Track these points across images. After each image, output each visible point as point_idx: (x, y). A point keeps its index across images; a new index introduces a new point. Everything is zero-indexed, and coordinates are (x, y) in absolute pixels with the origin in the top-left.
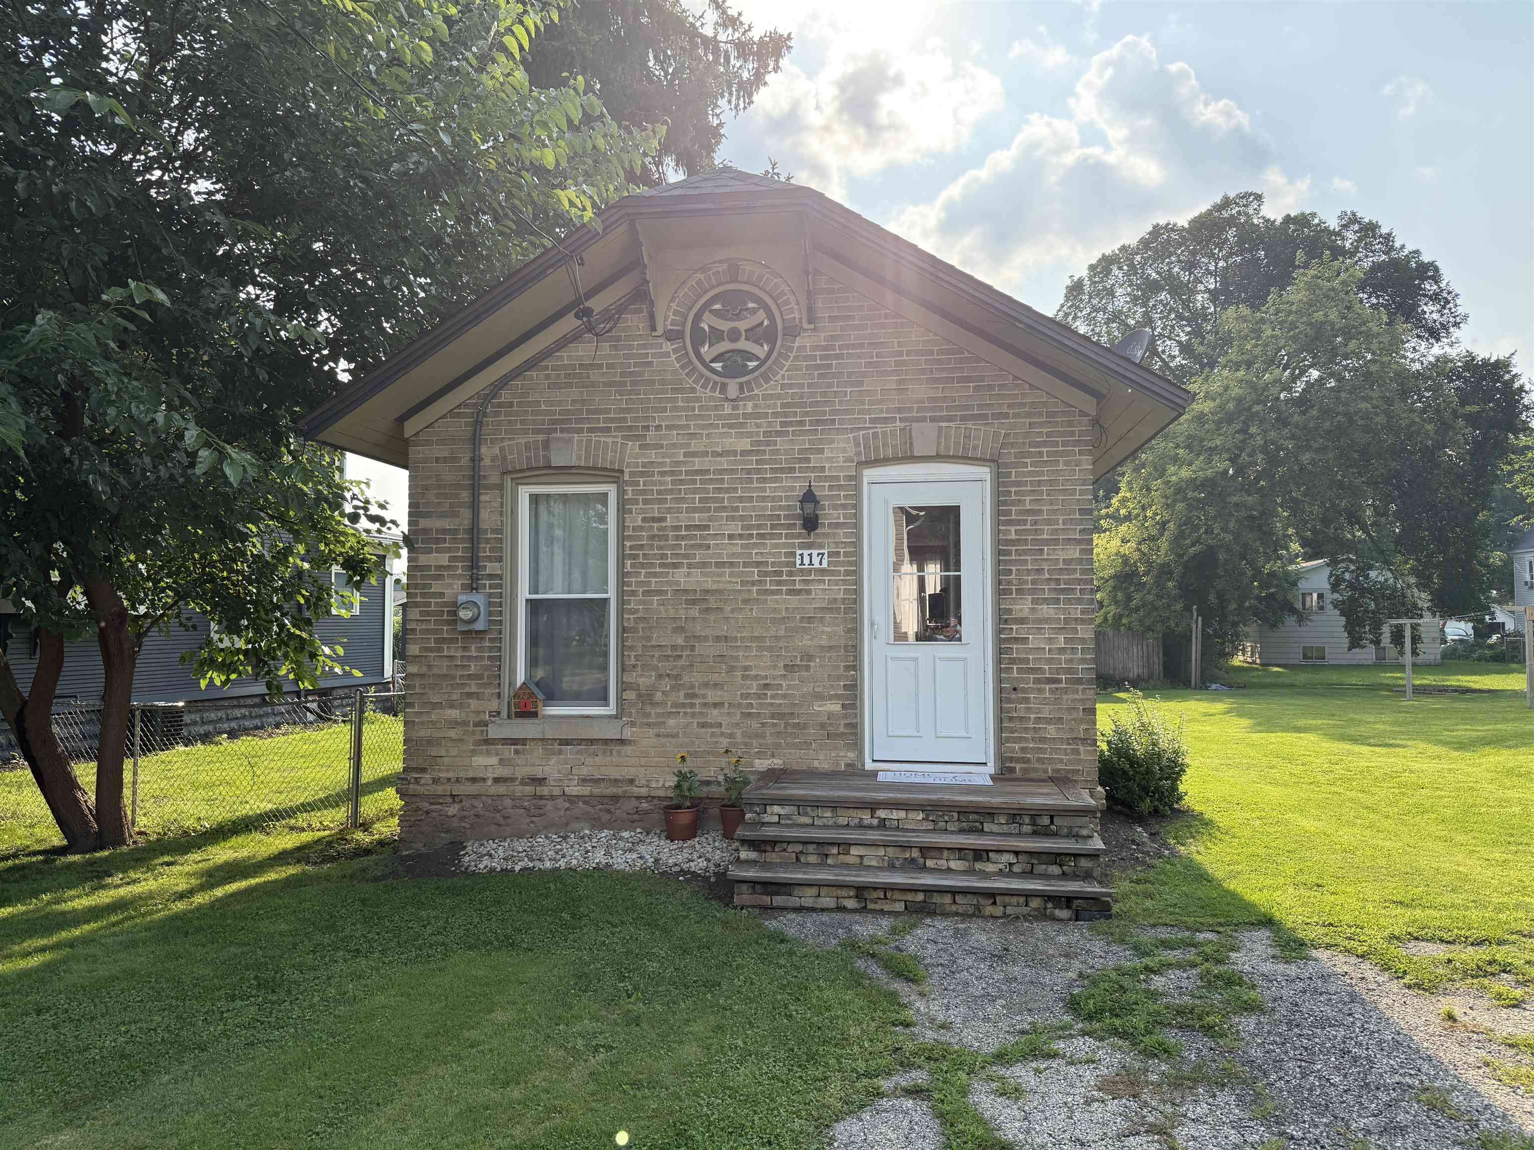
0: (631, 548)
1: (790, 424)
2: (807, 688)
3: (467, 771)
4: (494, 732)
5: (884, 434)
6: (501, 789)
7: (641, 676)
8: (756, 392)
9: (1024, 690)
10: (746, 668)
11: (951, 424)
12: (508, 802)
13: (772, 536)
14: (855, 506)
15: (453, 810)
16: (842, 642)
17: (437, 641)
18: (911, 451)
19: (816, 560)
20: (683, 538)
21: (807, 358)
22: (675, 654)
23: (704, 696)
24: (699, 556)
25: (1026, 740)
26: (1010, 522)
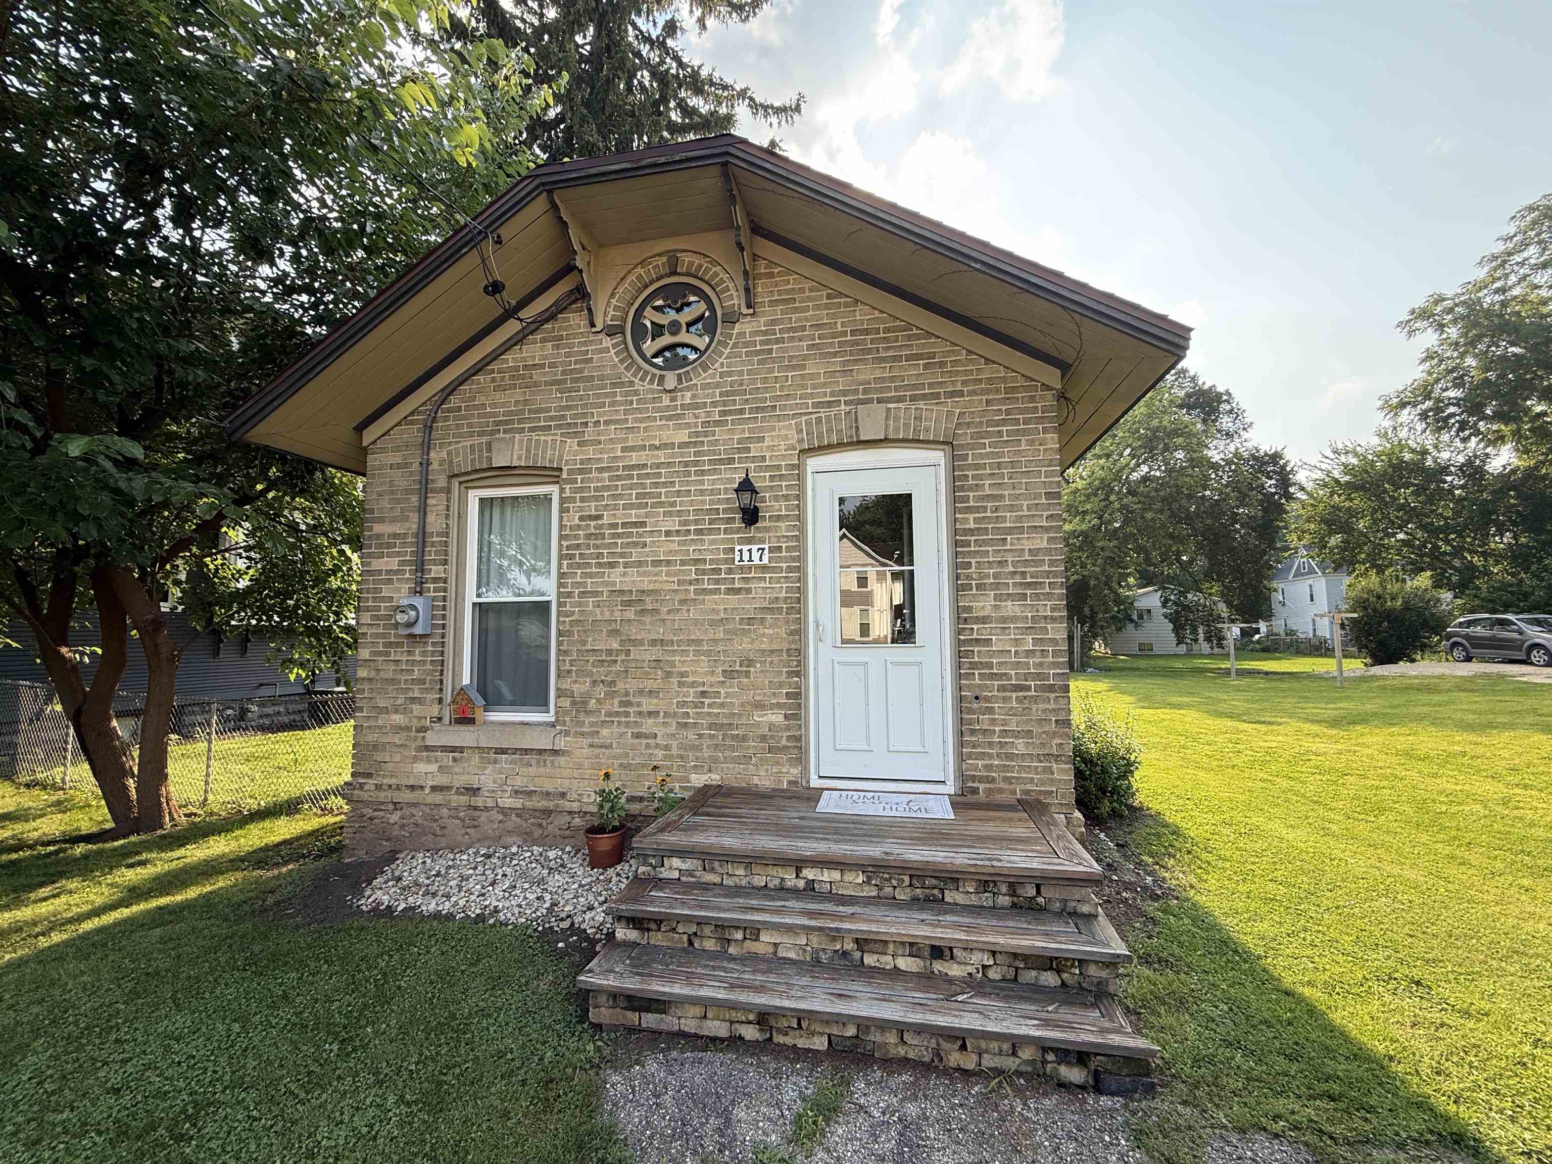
0: (568, 548)
1: (730, 412)
2: (748, 696)
3: (408, 777)
4: (432, 739)
5: (828, 418)
6: (438, 798)
7: (576, 682)
8: (694, 382)
9: (987, 699)
10: (682, 674)
11: (900, 405)
12: (445, 812)
13: (710, 531)
14: (798, 497)
15: (394, 818)
16: (785, 646)
17: (386, 645)
18: (858, 436)
19: (756, 556)
20: (619, 536)
21: (746, 344)
22: (609, 658)
23: (639, 704)
24: (636, 554)
25: (990, 756)
26: (969, 510)
